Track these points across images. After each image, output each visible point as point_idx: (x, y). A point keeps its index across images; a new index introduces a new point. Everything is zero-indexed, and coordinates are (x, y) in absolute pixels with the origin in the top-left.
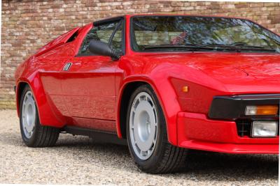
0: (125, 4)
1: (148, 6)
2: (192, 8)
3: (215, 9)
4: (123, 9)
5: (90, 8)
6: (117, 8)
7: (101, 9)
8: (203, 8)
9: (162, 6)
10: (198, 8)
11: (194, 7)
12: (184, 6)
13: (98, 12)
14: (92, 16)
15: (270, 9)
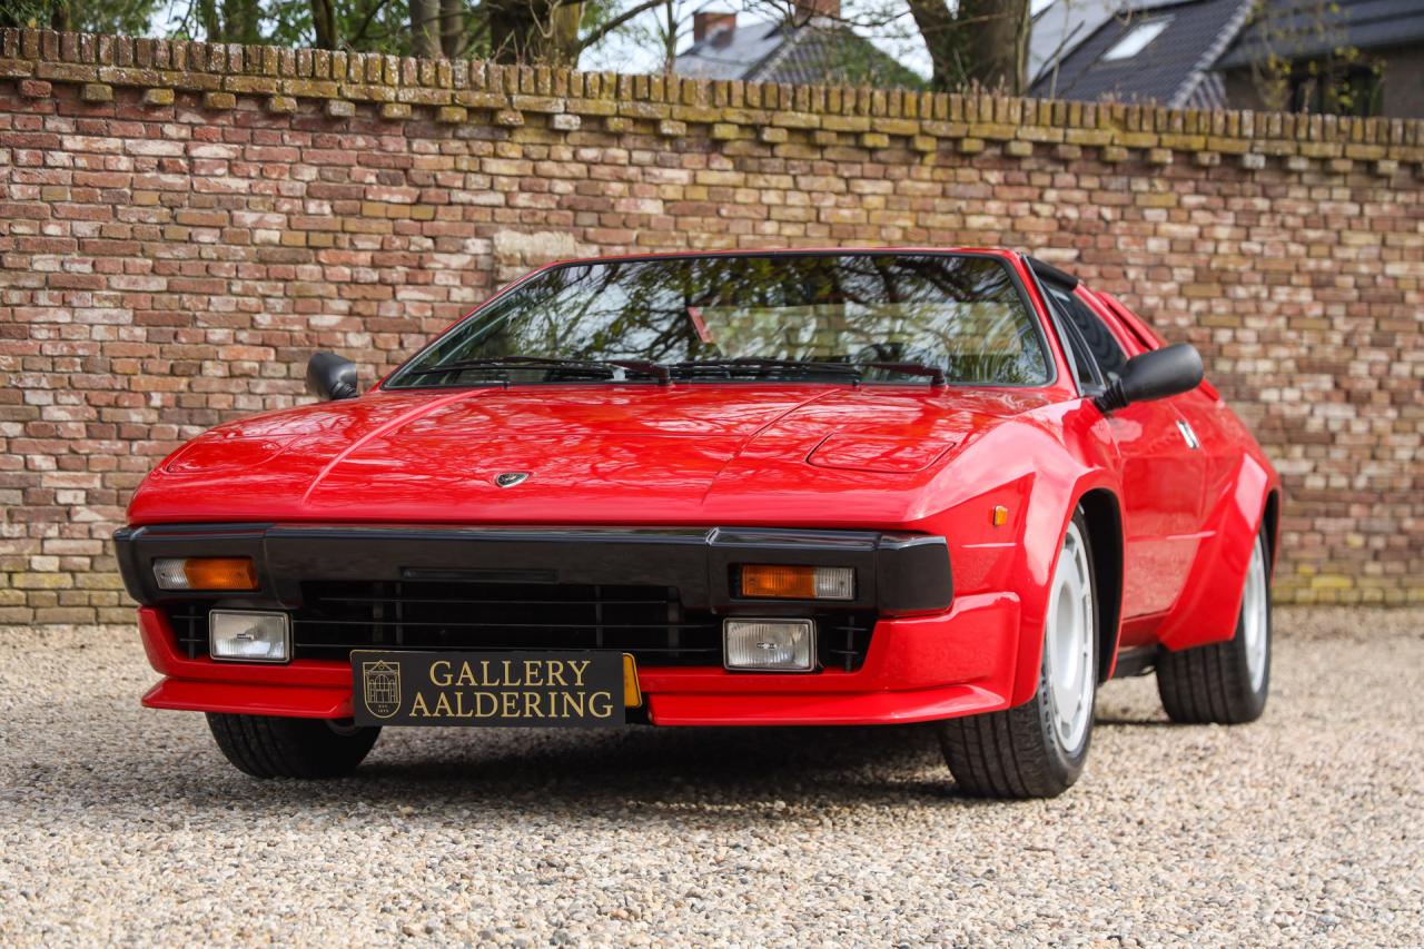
0: (203, 151)
1: (309, 173)
2: (498, 199)
3: (589, 210)
4: (192, 171)
5: (23, 155)
6: (161, 167)
7: (81, 162)
8: (543, 202)
9: (372, 179)
10: (523, 200)
11: (507, 194)
12: (464, 189)
13: (66, 177)
14: (32, 191)
15: (789, 230)
